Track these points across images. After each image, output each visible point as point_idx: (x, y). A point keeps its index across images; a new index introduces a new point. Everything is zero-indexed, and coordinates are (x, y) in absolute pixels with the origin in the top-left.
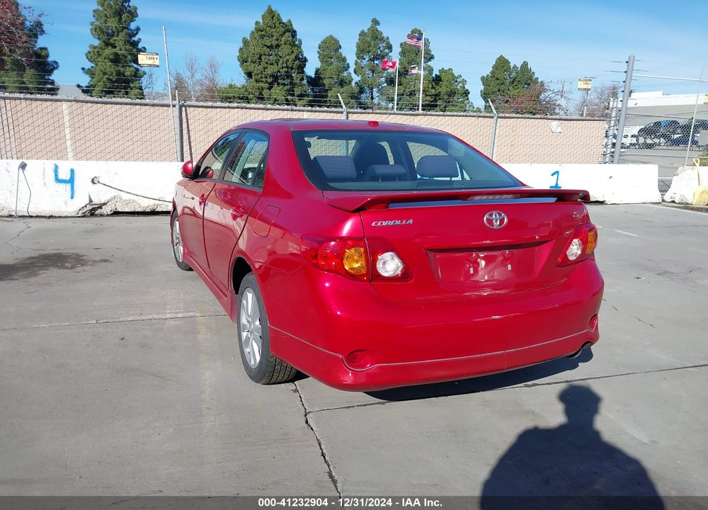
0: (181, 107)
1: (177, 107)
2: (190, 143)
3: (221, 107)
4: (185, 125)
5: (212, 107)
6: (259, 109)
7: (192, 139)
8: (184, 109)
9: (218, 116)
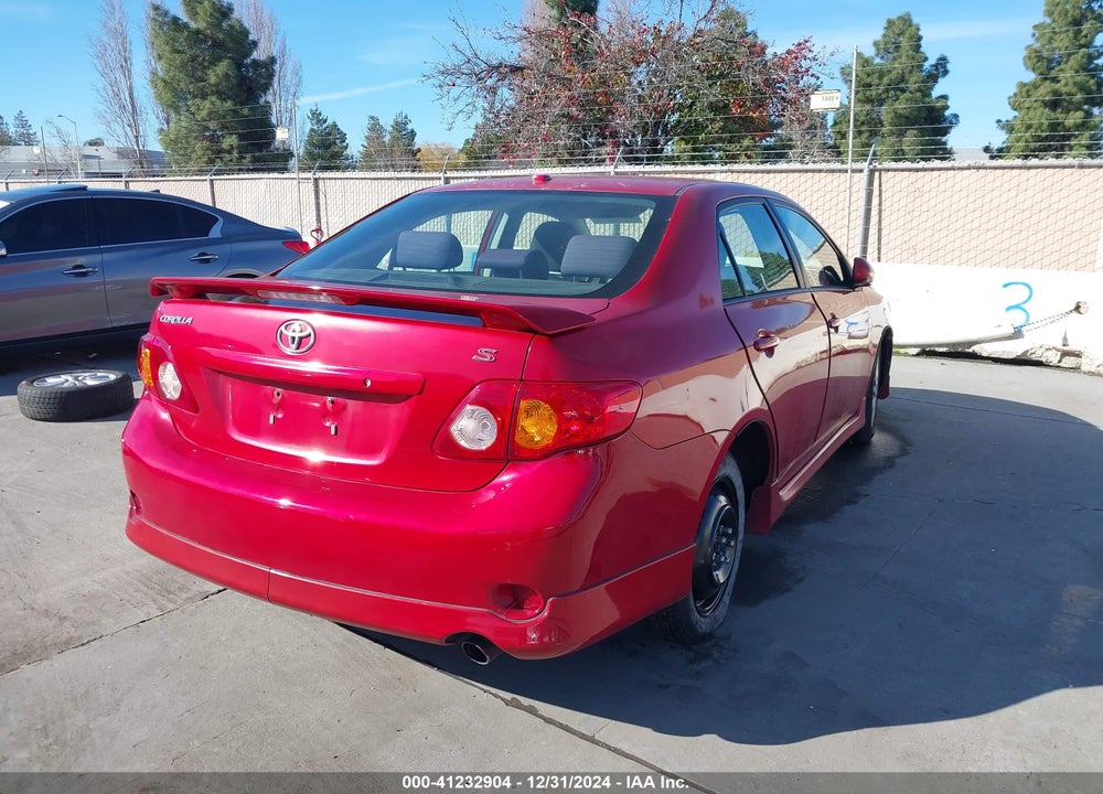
0: (872, 172)
1: (866, 172)
2: (880, 230)
3: (940, 169)
4: (875, 201)
5: (925, 170)
6: (1013, 168)
7: (884, 224)
8: (877, 174)
9: (935, 183)
